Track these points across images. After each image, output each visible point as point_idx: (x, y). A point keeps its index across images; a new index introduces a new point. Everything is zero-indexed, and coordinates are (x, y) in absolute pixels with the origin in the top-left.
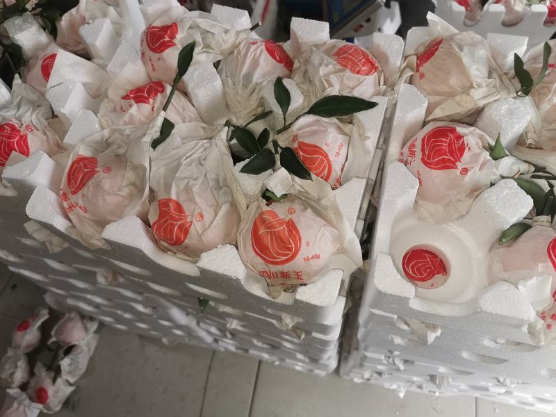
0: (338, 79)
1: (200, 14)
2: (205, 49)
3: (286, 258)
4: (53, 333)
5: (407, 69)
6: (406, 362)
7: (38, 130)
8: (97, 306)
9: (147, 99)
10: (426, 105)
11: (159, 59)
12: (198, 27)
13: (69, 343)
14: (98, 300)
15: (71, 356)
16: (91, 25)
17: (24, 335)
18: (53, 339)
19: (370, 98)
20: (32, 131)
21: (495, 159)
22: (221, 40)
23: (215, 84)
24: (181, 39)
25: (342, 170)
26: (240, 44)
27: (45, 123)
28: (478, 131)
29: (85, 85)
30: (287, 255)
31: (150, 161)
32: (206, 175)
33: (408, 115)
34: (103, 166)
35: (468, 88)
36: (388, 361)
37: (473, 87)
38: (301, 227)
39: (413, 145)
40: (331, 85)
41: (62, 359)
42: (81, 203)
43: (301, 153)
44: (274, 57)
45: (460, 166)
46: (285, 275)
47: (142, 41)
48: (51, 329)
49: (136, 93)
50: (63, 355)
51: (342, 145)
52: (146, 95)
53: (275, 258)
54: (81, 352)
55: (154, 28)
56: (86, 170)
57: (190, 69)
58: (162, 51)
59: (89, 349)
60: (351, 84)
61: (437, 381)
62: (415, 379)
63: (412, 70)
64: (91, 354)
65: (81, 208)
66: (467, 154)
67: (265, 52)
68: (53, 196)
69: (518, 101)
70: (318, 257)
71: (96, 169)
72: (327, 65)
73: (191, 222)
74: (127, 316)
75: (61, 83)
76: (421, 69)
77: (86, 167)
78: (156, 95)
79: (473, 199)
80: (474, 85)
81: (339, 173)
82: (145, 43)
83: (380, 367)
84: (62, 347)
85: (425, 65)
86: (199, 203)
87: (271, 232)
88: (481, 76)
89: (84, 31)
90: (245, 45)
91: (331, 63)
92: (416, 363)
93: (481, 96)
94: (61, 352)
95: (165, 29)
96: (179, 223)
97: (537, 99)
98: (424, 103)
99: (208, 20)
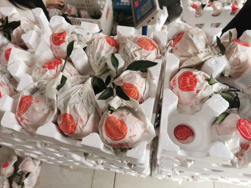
0: (139, 53)
1: (76, 27)
2: (79, 42)
3: (121, 137)
4: (19, 167)
5: (170, 46)
6: (180, 172)
7: (4, 84)
8: (39, 155)
9: (54, 67)
10: (179, 62)
11: (58, 48)
12: (75, 33)
13: (28, 171)
14: (39, 153)
15: (28, 177)
16: (26, 34)
17: (6, 169)
18: (20, 170)
19: (154, 61)
20: (2, 85)
21: (211, 85)
22: (86, 38)
23: (84, 58)
24: (68, 38)
25: (144, 94)
26: (94, 39)
27: (8, 81)
28: (202, 73)
29: (25, 62)
30: (121, 136)
31: (57, 96)
32: (82, 101)
33: (171, 67)
34: (35, 100)
35: (196, 53)
36: (172, 172)
37: (199, 53)
38: (127, 122)
39: (175, 81)
40: (136, 56)
41: (25, 179)
42: (26, 118)
43: (125, 88)
44: (110, 44)
45: (196, 89)
46: (121, 145)
47: (50, 40)
48: (19, 165)
49: (49, 64)
50: (25, 177)
51: (143, 83)
52: (53, 65)
53: (116, 138)
54: (33, 175)
55: (55, 34)
56: (27, 102)
57: (73, 52)
58: (60, 45)
59: (37, 173)
60: (145, 55)
61: (195, 178)
62: (185, 177)
63: (172, 47)
64: (38, 176)
65: (26, 120)
66: (198, 84)
67: (106, 42)
68: (13, 115)
69: (219, 58)
70: (135, 135)
71: (32, 102)
72: (134, 47)
73: (77, 123)
74: (53, 158)
75: (14, 62)
76: (176, 46)
77: (27, 100)
78: (58, 65)
79: (202, 103)
80: (199, 52)
81: (142, 96)
82: (51, 41)
83: (169, 174)
84: (24, 174)
85: (177, 44)
86: (80, 115)
87: (113, 126)
88: (202, 48)
89: (24, 37)
90: (97, 39)
91: (136, 46)
92: (185, 172)
93: (203, 57)
94: (24, 176)
95: (60, 34)
96: (71, 124)
97: (228, 56)
98: (178, 61)
99: (80, 30)
